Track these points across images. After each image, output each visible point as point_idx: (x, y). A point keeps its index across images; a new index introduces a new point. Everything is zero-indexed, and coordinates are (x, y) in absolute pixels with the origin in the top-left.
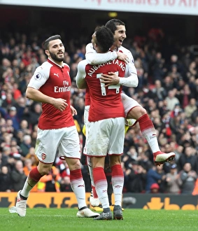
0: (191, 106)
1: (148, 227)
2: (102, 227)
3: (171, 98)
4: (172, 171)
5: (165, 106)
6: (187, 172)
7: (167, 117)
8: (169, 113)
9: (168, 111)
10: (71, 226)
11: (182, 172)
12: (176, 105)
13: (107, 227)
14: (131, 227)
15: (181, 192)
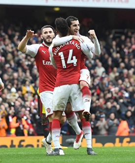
0: (114, 73)
1: (85, 160)
2: (52, 160)
3: (99, 67)
4: (101, 119)
5: (95, 73)
6: (113, 120)
7: (97, 81)
8: (99, 78)
9: (98, 76)
10: (30, 160)
11: (108, 120)
12: (103, 72)
13: (56, 160)
14: (73, 160)
15: (108, 134)
